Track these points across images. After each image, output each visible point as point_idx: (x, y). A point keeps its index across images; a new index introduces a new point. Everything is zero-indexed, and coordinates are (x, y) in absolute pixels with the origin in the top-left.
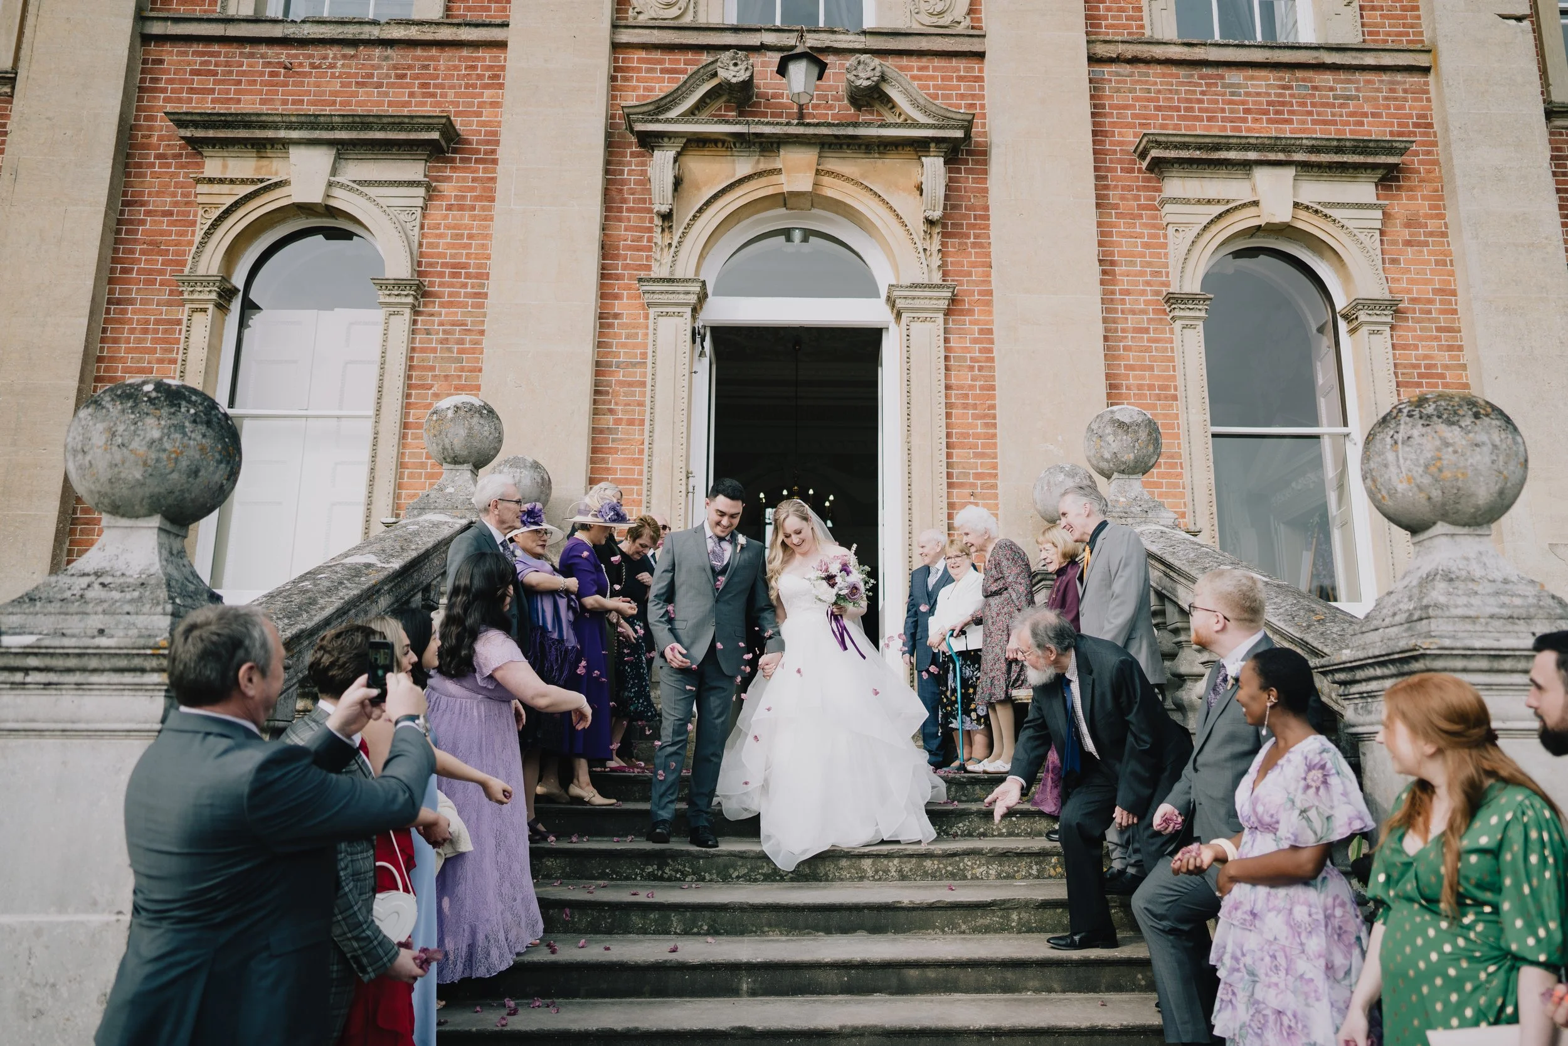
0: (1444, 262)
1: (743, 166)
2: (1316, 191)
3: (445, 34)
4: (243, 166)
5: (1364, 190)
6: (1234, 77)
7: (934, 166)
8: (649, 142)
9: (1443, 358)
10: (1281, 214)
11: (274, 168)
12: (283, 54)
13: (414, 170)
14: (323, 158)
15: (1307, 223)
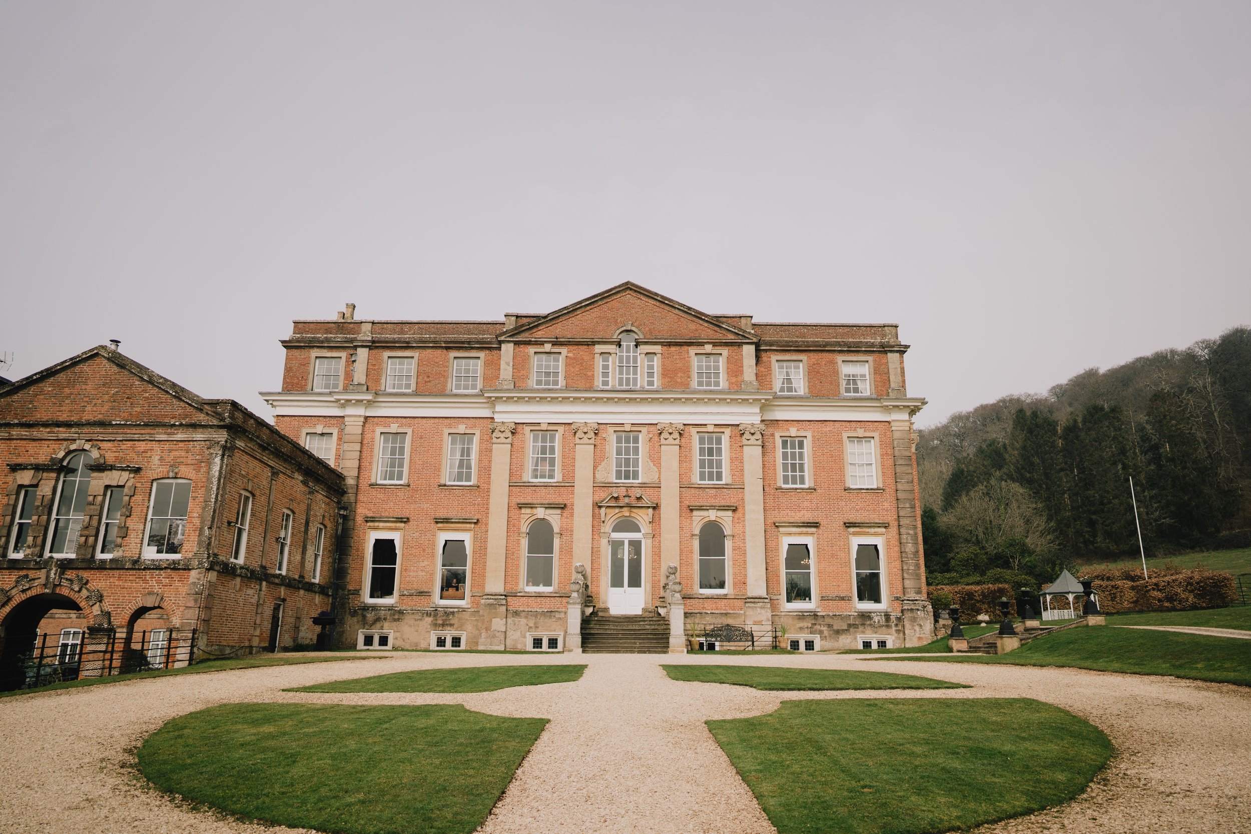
0: (744, 526)
1: (617, 510)
2: (720, 513)
3: (563, 484)
4: (528, 511)
5: (730, 513)
6: (707, 490)
7: (651, 510)
8: (600, 507)
9: (742, 545)
10: (713, 518)
11: (535, 511)
12: (534, 488)
13: (559, 511)
14: (543, 509)
15: (718, 520)
